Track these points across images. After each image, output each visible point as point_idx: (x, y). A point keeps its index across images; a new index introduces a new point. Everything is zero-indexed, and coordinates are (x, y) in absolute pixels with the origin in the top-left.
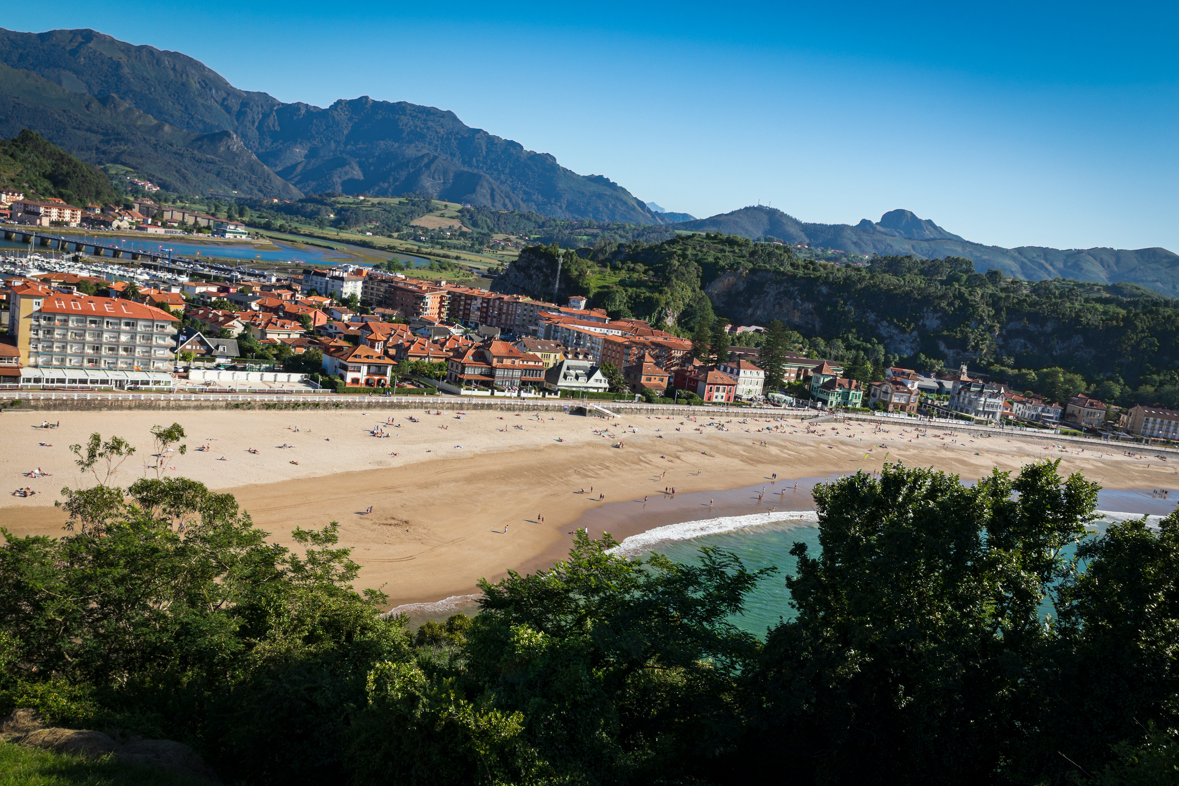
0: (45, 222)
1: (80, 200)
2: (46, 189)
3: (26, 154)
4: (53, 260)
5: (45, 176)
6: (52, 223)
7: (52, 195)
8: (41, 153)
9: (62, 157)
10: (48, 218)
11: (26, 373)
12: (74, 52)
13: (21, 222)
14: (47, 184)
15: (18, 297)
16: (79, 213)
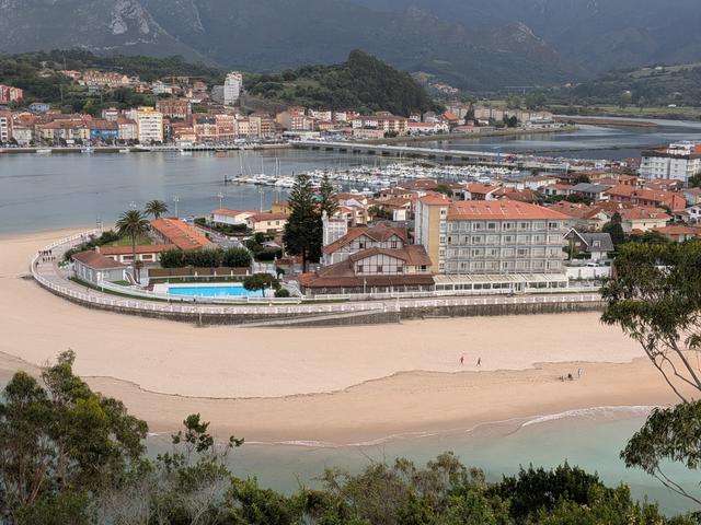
0: (381, 135)
1: (403, 111)
6: (386, 135)
7: (381, 109)
10: (382, 131)
11: (438, 280)
15: (426, 207)
16: (406, 122)
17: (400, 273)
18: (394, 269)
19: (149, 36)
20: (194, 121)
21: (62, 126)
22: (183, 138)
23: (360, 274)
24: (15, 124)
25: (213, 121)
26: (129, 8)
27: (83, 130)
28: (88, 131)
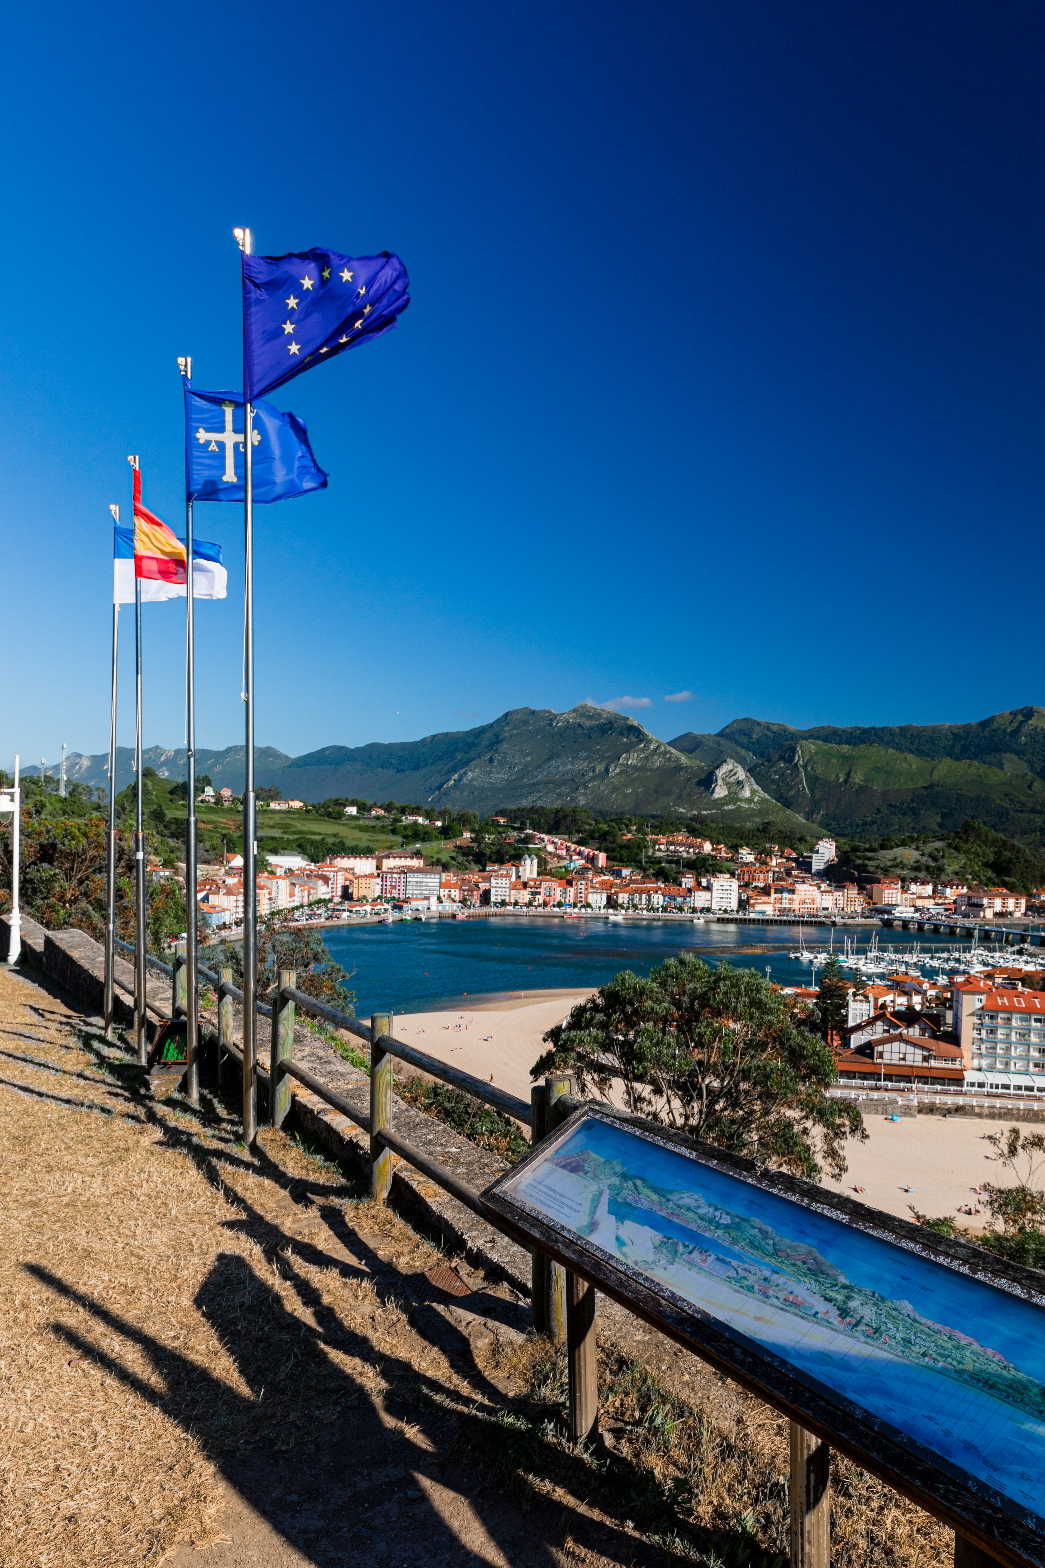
0: (989, 914)
1: (1025, 887)
2: (989, 879)
3: (969, 846)
4: (997, 954)
5: (986, 865)
6: (996, 915)
7: (995, 884)
8: (984, 842)
9: (1004, 843)
10: (991, 910)
11: (970, 1076)
12: (1015, 733)
13: (966, 916)
14: (990, 873)
15: (960, 993)
16: (1023, 901)
17: (925, 1064)
18: (919, 1058)
19: (749, 801)
20: (773, 890)
21: (636, 891)
22: (758, 908)
23: (879, 1061)
24: (592, 887)
25: (793, 891)
26: (731, 771)
27: (656, 896)
28: (661, 897)
